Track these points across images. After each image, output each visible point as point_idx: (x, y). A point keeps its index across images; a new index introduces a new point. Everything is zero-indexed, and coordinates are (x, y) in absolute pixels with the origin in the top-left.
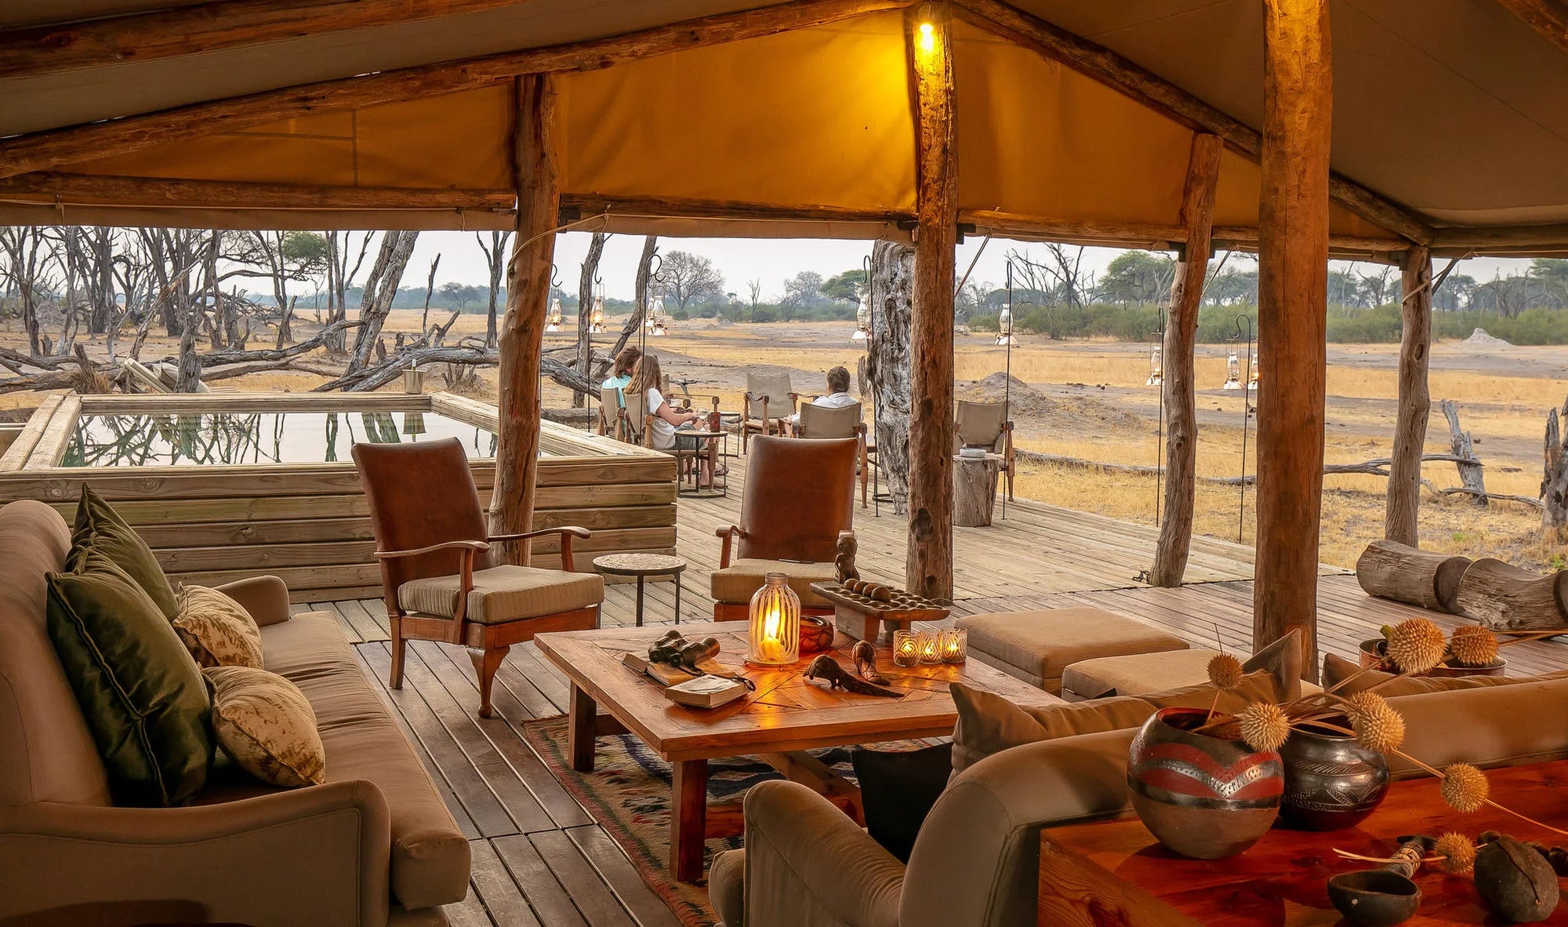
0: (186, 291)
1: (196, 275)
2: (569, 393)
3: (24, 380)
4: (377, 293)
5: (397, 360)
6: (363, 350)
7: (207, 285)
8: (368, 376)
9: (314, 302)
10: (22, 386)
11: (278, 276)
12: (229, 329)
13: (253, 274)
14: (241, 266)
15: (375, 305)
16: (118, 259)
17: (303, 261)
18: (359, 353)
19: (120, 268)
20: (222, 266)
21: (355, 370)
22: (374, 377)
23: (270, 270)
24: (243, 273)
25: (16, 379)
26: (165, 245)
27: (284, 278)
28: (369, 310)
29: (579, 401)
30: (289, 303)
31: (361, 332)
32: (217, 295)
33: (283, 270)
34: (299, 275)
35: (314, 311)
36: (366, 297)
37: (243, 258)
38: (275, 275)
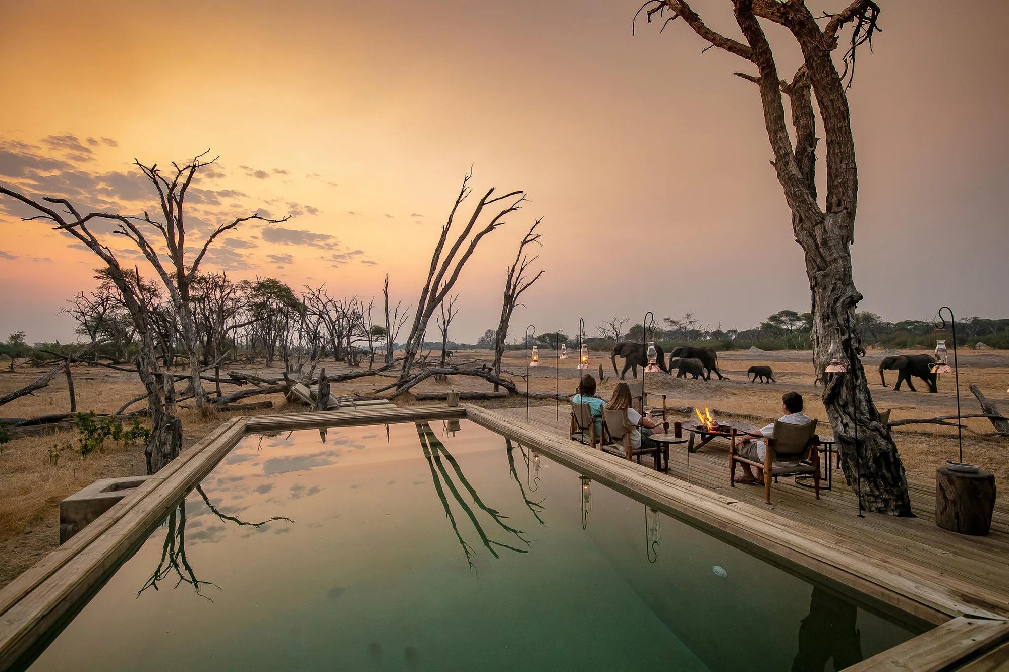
0: (341, 347)
1: (345, 341)
2: (493, 385)
3: (261, 389)
4: (411, 346)
5: (421, 374)
6: (406, 369)
7: (348, 345)
8: (410, 381)
9: (382, 348)
10: (260, 392)
11: (370, 341)
12: (354, 359)
13: (362, 340)
14: (359, 338)
15: (411, 351)
16: (321, 337)
17: (378, 336)
18: (404, 371)
19: (322, 340)
20: (352, 338)
21: (403, 379)
22: (412, 381)
23: (368, 339)
24: (359, 340)
25: (257, 389)
26: (334, 331)
27: (372, 341)
28: (408, 353)
29: (497, 389)
30: (374, 349)
31: (405, 362)
32: (350, 347)
33: (372, 339)
34: (377, 340)
35: (381, 351)
36: (407, 347)
37: (359, 335)
38: (369, 341)
